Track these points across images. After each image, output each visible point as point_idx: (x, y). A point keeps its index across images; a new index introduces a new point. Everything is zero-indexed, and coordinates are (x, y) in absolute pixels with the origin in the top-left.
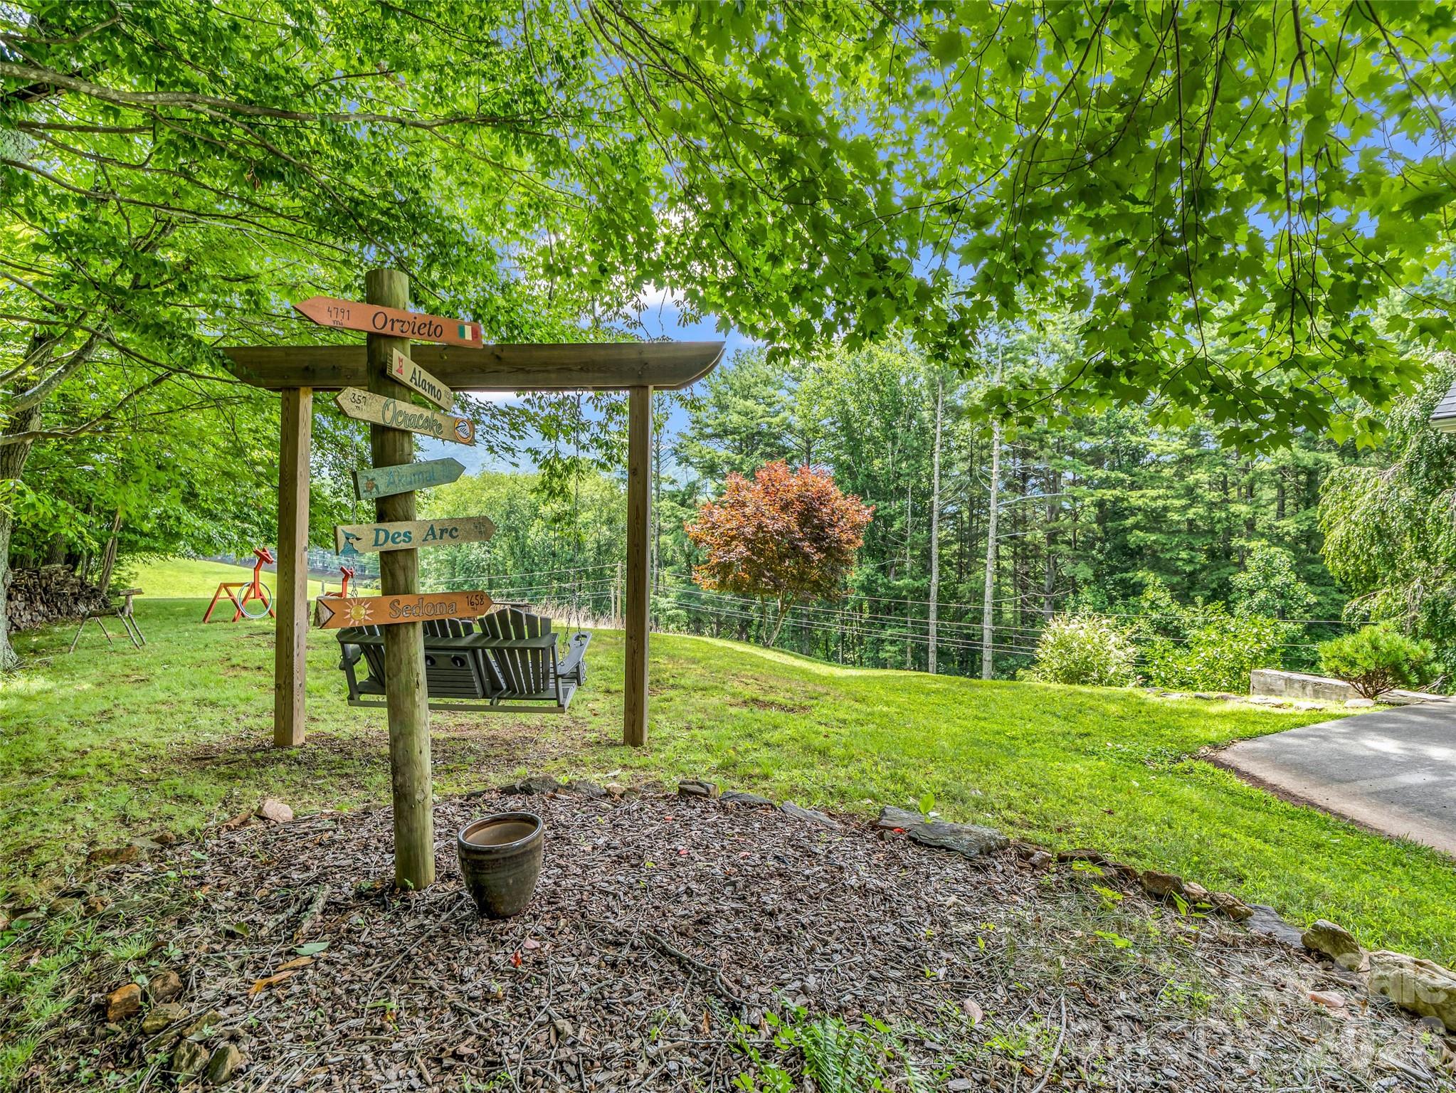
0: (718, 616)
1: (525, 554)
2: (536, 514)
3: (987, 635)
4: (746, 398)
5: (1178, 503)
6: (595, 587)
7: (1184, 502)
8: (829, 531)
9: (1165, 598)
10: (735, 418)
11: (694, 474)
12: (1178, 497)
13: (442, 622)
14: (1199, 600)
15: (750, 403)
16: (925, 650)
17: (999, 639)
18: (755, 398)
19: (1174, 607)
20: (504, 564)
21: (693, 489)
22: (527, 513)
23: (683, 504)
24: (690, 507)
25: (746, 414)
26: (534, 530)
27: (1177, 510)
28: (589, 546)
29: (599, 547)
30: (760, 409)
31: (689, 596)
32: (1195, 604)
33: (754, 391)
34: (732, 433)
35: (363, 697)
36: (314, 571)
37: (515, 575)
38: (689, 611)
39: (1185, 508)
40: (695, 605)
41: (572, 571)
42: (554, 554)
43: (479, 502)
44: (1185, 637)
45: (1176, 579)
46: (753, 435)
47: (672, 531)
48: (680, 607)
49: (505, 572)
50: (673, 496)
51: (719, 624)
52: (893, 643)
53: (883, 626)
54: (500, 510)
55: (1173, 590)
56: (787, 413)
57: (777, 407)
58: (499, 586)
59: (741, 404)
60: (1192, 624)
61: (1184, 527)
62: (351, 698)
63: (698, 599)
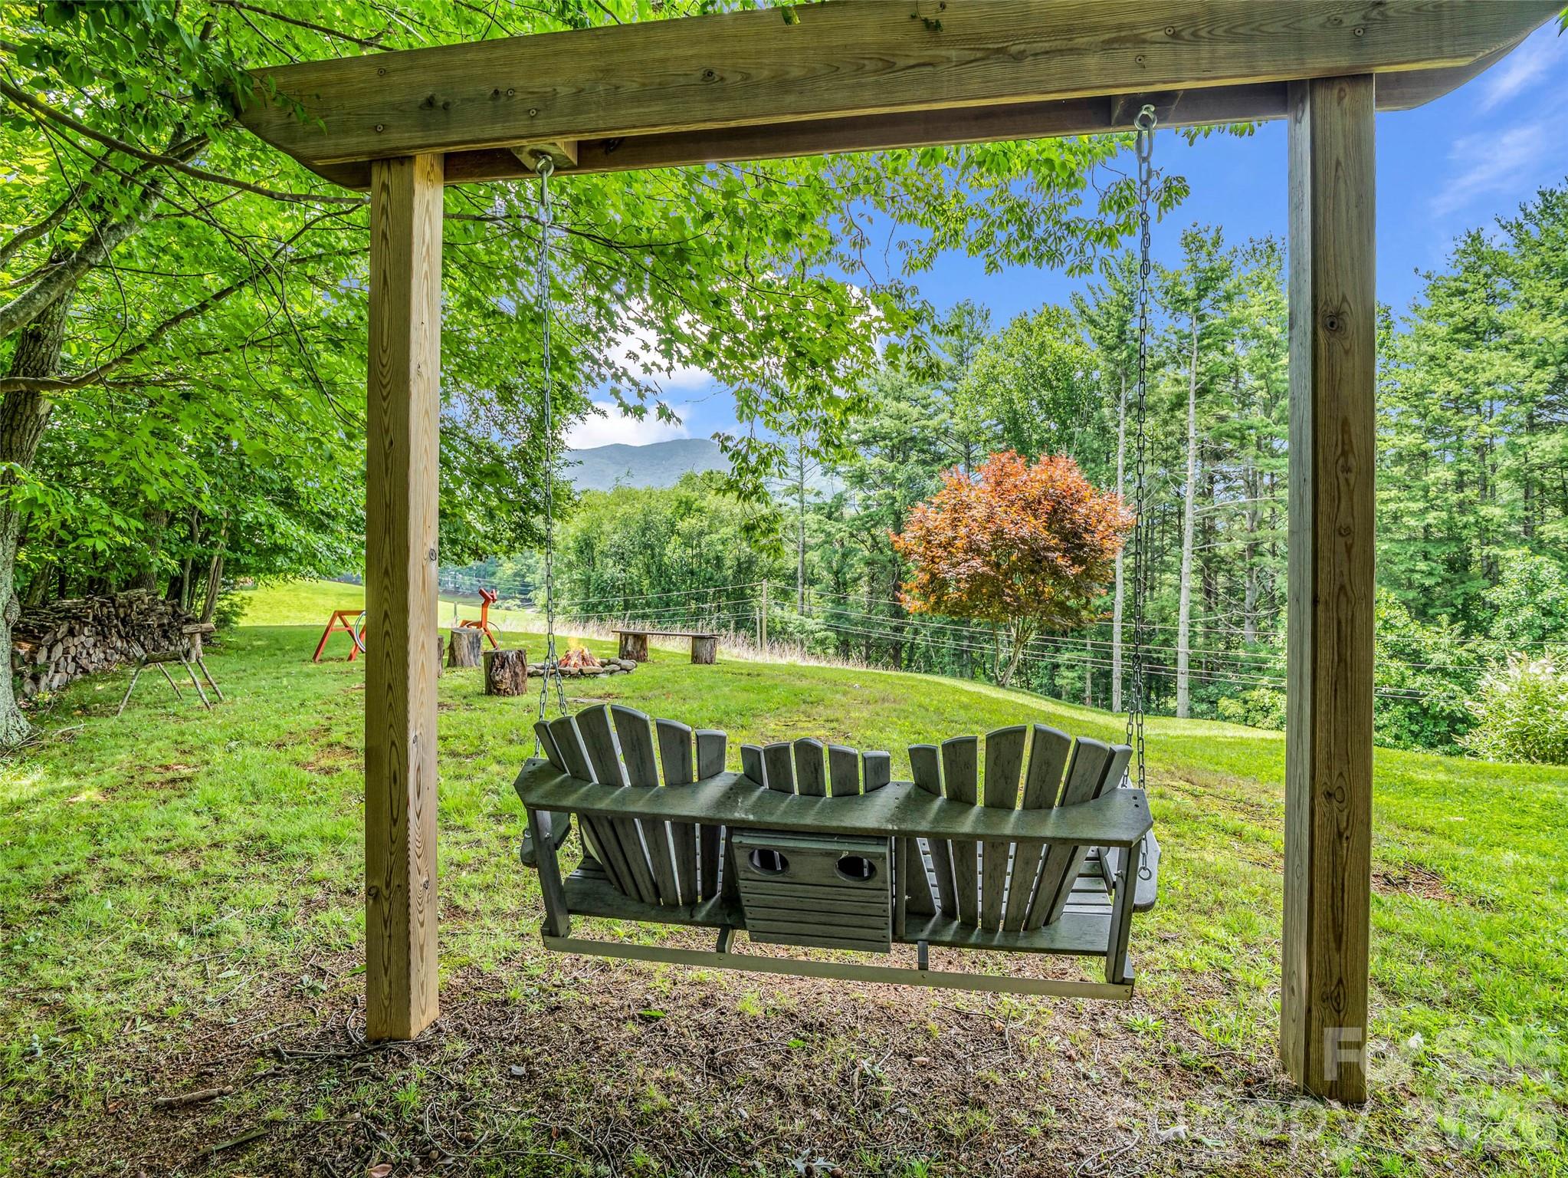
0: (868, 637)
1: (662, 570)
2: (673, 530)
3: (1183, 661)
4: (898, 399)
5: (1415, 506)
6: (735, 607)
7: (1421, 505)
8: (1088, 537)
9: (1402, 617)
10: (888, 422)
11: (840, 485)
12: (1413, 499)
13: (808, 751)
14: (1444, 619)
15: (904, 405)
16: (1108, 675)
17: (1194, 663)
18: (908, 399)
19: (1413, 627)
20: (639, 583)
21: (840, 500)
22: (663, 529)
23: (829, 517)
24: (836, 520)
25: (900, 418)
26: (671, 547)
27: (1412, 514)
28: (728, 563)
29: (739, 565)
30: (915, 412)
31: (839, 617)
32: (1439, 625)
33: (907, 391)
34: (884, 439)
35: (581, 927)
36: (445, 592)
37: (652, 595)
38: (838, 633)
39: (1424, 511)
40: (845, 626)
41: (711, 591)
42: (692, 573)
43: (614, 518)
44: (1427, 662)
45: (1411, 594)
46: (907, 440)
47: (819, 546)
48: (829, 628)
49: (641, 592)
50: (819, 509)
51: (869, 647)
52: (1071, 667)
53: (1057, 650)
54: (635, 526)
55: (1408, 607)
56: (945, 415)
57: (932, 409)
58: (635, 606)
59: (892, 406)
60: (1436, 647)
61: (1420, 534)
62: (550, 930)
63: (848, 619)
